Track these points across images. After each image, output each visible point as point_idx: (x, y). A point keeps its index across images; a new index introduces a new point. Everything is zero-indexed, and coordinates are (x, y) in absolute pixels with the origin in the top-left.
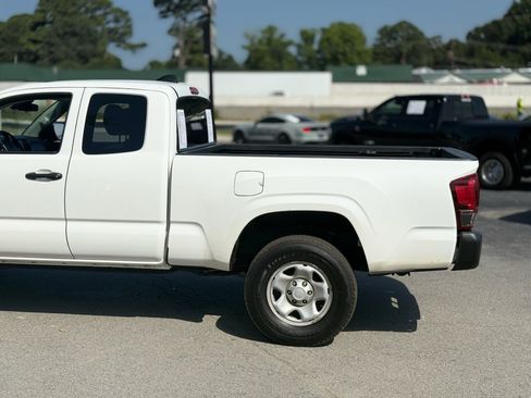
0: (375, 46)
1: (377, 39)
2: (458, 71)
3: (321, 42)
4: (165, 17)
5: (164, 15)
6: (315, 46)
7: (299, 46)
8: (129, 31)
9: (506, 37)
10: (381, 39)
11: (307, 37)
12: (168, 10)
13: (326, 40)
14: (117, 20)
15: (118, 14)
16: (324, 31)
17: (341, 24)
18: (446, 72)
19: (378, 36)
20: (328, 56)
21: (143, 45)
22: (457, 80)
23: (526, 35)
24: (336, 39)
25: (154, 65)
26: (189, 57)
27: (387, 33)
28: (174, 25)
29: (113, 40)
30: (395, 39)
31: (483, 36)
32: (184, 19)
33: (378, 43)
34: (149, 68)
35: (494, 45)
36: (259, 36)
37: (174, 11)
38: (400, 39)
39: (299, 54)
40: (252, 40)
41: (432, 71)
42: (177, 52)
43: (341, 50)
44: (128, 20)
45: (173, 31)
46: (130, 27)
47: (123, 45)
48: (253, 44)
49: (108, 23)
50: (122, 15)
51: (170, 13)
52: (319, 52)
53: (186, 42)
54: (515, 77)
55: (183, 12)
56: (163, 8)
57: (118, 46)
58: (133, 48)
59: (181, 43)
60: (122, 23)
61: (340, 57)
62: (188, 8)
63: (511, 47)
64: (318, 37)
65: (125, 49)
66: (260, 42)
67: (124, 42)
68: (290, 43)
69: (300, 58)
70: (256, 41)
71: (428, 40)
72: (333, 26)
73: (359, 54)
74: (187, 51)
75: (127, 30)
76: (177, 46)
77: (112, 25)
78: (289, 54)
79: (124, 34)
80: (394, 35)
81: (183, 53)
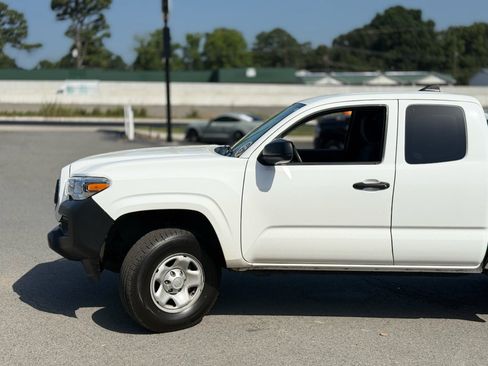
0: (254, 50)
1: (255, 44)
2: (333, 74)
3: (207, 46)
4: (63, 19)
5: (60, 17)
6: (201, 49)
7: (185, 49)
8: (24, 32)
9: (368, 43)
10: (259, 44)
11: (193, 41)
12: (65, 13)
13: (210, 44)
14: (12, 22)
15: (14, 16)
16: (208, 35)
17: (223, 30)
18: (323, 74)
19: (256, 41)
20: (213, 58)
21: (39, 46)
22: (334, 82)
23: (389, 43)
24: (220, 43)
25: (45, 65)
26: (87, 58)
27: (264, 39)
28: (71, 27)
29: (8, 40)
30: (271, 44)
31: (346, 43)
32: (81, 22)
33: (256, 47)
34: (39, 67)
35: (357, 50)
36: (148, 39)
37: (71, 15)
38: (275, 45)
39: (186, 55)
40: (142, 42)
41: (309, 74)
42: (75, 53)
43: (224, 53)
44: (24, 22)
45: (71, 33)
46: (25, 28)
47: (18, 46)
48: (142, 46)
49: (3, 24)
50: (17, 17)
51: (67, 16)
52: (204, 54)
53: (83, 44)
54: (383, 80)
55: (79, 15)
56: (61, 12)
57: (14, 46)
58: (28, 48)
59: (79, 44)
60: (18, 25)
61: (224, 60)
62: (85, 11)
63: (376, 53)
64: (203, 42)
65: (20, 48)
66: (149, 44)
67: (19, 43)
68: (177, 46)
69: (186, 60)
70: (146, 44)
71: (300, 46)
72: (216, 31)
73: (241, 57)
74: (84, 52)
75: (23, 31)
76: (74, 47)
77: (7, 26)
78: (176, 56)
79: (19, 35)
80: (271, 41)
81: (80, 54)
